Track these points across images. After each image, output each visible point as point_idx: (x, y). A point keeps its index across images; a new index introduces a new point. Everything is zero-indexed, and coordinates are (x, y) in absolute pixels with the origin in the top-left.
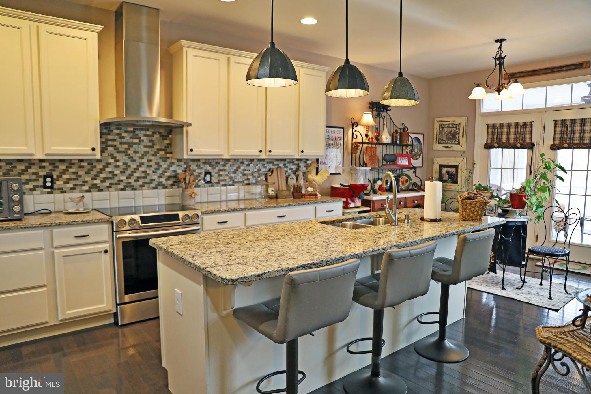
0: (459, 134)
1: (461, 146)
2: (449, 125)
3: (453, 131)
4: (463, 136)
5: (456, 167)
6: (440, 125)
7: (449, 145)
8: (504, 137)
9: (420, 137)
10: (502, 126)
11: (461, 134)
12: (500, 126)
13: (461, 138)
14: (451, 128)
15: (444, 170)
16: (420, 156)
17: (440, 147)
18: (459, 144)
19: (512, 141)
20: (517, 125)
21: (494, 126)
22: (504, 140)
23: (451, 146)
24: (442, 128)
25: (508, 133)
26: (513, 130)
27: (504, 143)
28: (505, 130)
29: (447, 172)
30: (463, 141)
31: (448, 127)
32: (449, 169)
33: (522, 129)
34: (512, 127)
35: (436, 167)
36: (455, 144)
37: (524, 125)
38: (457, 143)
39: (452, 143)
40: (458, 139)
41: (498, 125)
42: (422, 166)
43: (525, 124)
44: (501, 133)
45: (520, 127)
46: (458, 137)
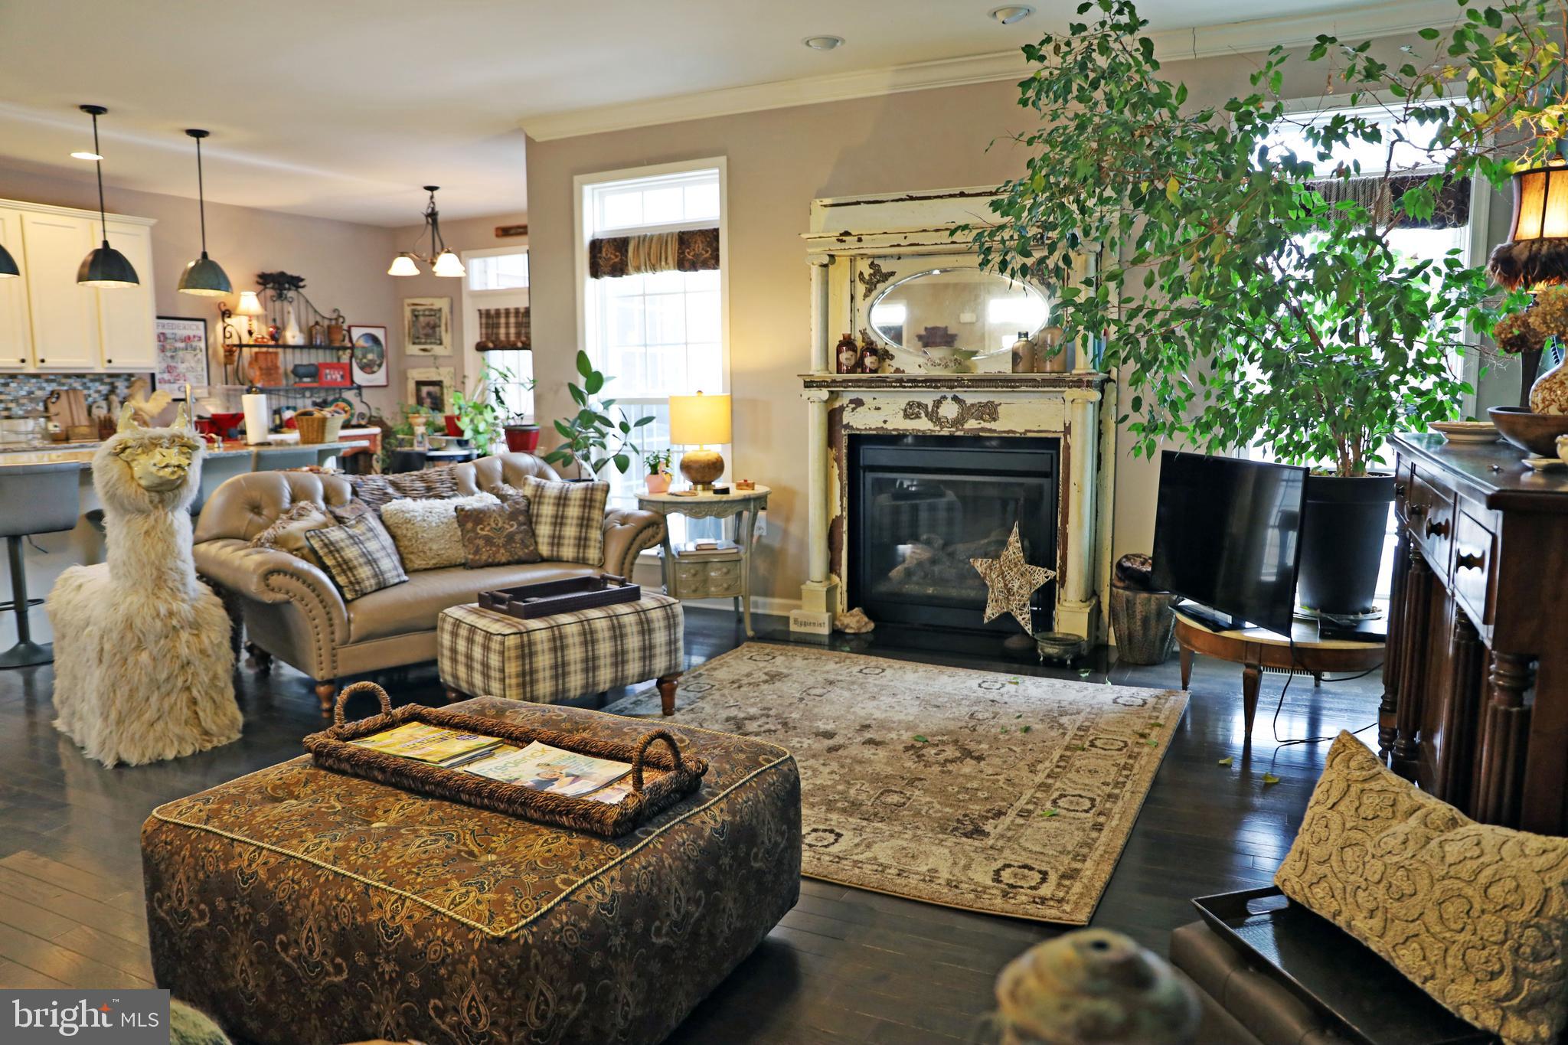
0: (440, 326)
1: (446, 348)
2: (424, 310)
3: (432, 322)
4: (447, 331)
5: (439, 384)
6: (413, 311)
7: (428, 347)
9: (379, 334)
10: (498, 312)
11: (443, 328)
12: (496, 314)
13: (443, 334)
14: (429, 316)
15: (425, 390)
16: (380, 366)
17: (414, 350)
18: (441, 344)
19: (512, 338)
20: (517, 311)
21: (488, 312)
22: (503, 337)
23: (432, 348)
24: (416, 316)
26: (512, 320)
27: (501, 342)
28: (503, 320)
29: (429, 394)
30: (446, 338)
31: (424, 315)
32: (431, 389)
34: (511, 315)
35: (411, 386)
36: (435, 343)
38: (439, 342)
39: (431, 343)
40: (440, 336)
41: (493, 312)
42: (385, 384)
44: (498, 326)
46: (439, 331)
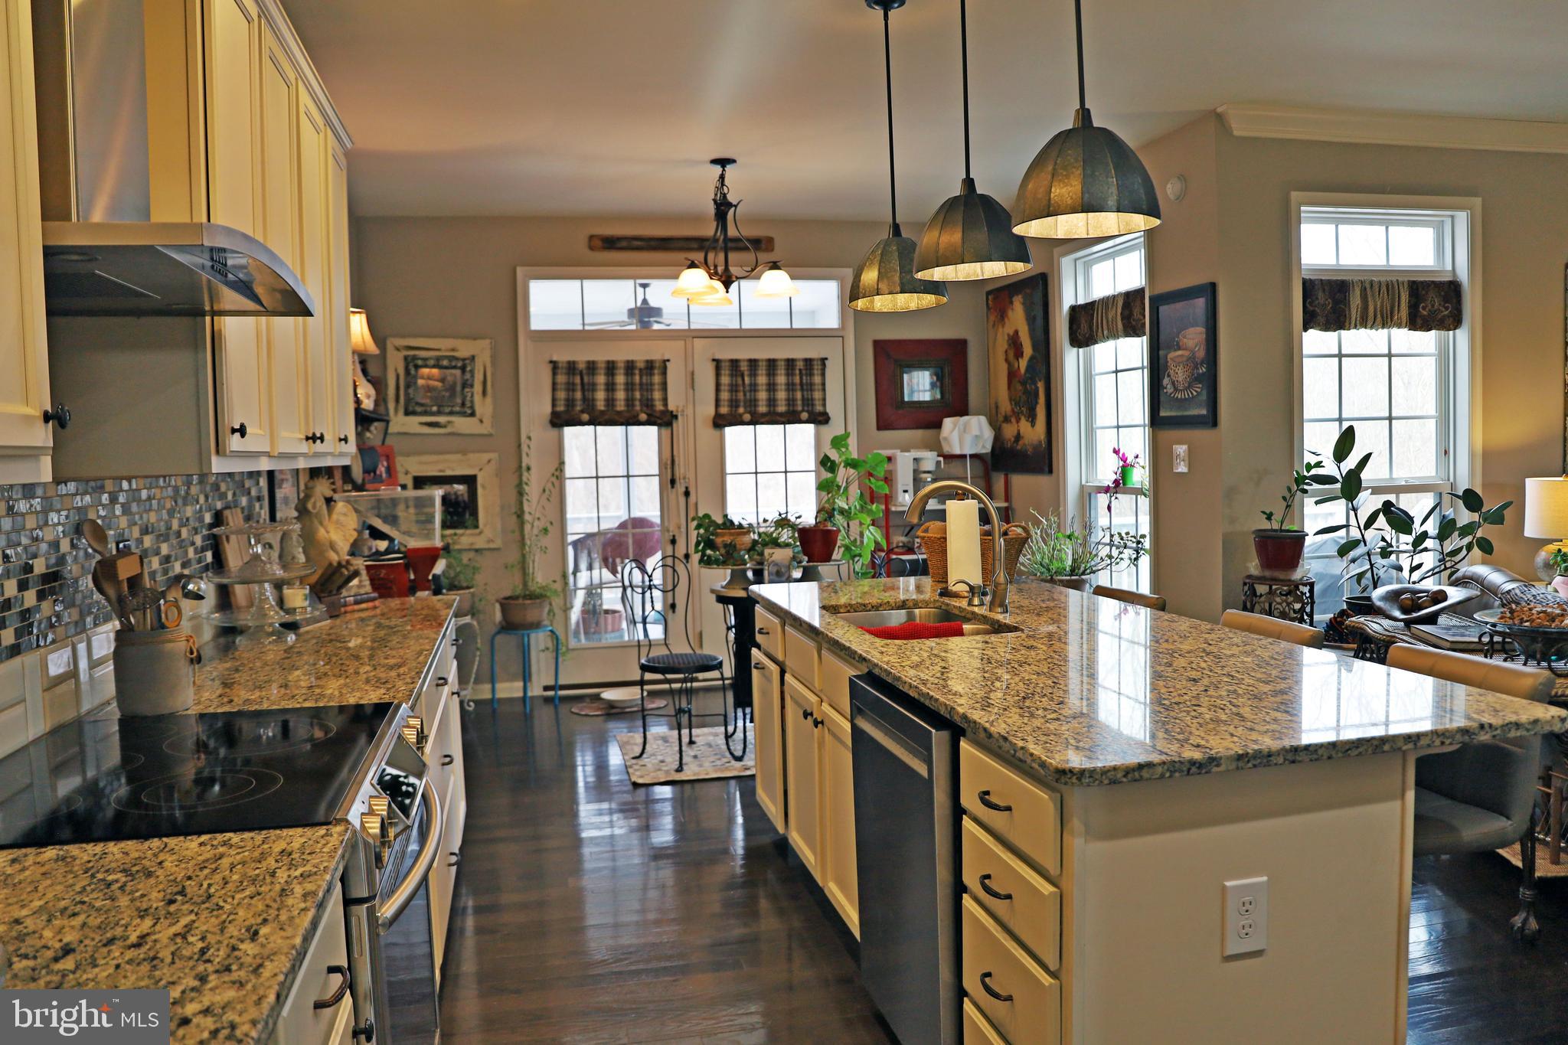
0: (472, 386)
1: (481, 421)
2: (437, 359)
3: (449, 378)
4: (484, 393)
5: (470, 480)
7: (441, 419)
8: (600, 395)
10: (592, 367)
11: (478, 388)
12: (588, 368)
13: (477, 398)
14: (446, 368)
17: (412, 424)
18: (473, 414)
19: (620, 406)
20: (630, 367)
21: (572, 367)
22: (601, 405)
23: (449, 422)
24: (416, 367)
25: (610, 387)
26: (620, 379)
27: (598, 412)
28: (601, 379)
30: (484, 407)
33: (644, 378)
34: (618, 372)
35: (407, 487)
36: (463, 414)
37: (647, 368)
38: (469, 412)
39: (451, 413)
40: (472, 402)
41: (582, 366)
43: (650, 366)
44: (593, 387)
45: (637, 372)
46: (469, 395)
